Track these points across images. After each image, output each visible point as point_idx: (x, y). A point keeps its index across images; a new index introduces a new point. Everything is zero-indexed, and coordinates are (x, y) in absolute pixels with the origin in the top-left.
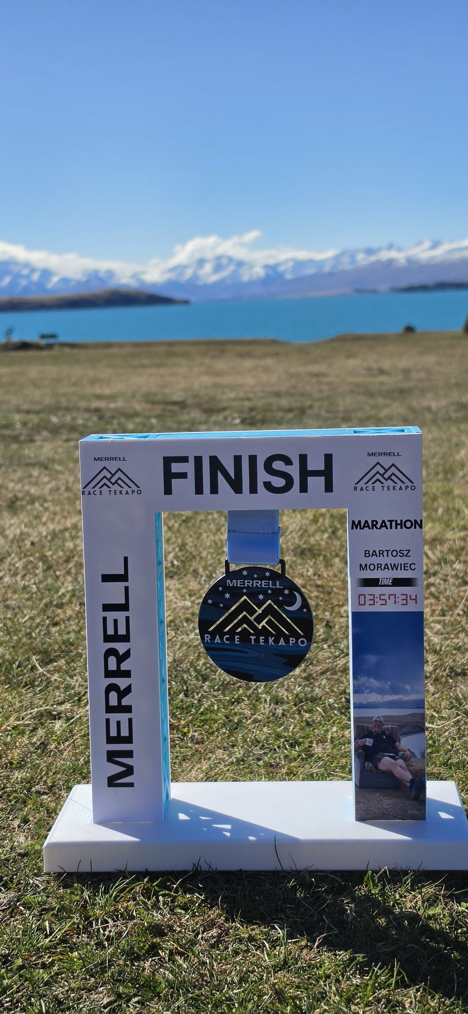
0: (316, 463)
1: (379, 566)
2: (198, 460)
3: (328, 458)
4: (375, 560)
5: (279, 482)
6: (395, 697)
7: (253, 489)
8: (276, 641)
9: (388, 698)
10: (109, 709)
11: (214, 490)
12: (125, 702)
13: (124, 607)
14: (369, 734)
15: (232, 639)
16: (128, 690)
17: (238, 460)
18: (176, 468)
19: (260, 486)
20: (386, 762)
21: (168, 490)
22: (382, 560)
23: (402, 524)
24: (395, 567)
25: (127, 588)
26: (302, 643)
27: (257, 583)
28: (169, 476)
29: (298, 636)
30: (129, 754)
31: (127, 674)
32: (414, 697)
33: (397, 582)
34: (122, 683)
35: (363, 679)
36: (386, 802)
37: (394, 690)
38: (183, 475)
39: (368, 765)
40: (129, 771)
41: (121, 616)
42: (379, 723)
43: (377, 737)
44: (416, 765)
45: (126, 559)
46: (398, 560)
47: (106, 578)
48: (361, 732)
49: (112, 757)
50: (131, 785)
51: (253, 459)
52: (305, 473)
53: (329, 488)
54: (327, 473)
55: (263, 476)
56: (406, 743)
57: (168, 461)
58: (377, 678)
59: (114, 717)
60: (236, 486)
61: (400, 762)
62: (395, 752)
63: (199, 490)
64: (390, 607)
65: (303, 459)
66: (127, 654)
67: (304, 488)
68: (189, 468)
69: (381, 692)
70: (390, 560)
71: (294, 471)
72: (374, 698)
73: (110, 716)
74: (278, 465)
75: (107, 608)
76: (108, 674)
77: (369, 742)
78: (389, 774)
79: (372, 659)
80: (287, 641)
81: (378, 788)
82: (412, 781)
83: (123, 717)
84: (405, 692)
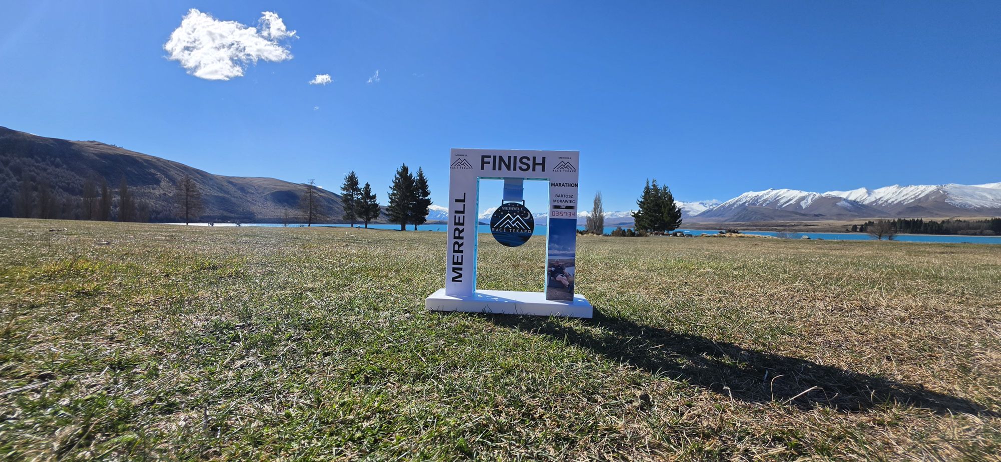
0: (539, 160)
1: (561, 201)
2: (495, 157)
3: (544, 159)
4: (559, 198)
5: (525, 167)
6: (564, 252)
7: (515, 169)
8: (520, 231)
9: (561, 252)
10: (455, 251)
11: (500, 169)
12: (461, 249)
13: (463, 212)
14: (553, 266)
15: (503, 230)
16: (462, 244)
17: (509, 158)
18: (486, 160)
19: (517, 168)
20: (559, 277)
21: (482, 168)
22: (562, 199)
23: (570, 185)
24: (567, 201)
25: (464, 205)
26: (529, 232)
27: (513, 209)
28: (483, 163)
29: (528, 229)
30: (461, 269)
31: (462, 238)
32: (571, 252)
33: (568, 207)
34: (460, 241)
35: (552, 244)
36: (558, 293)
37: (564, 249)
38: (489, 163)
39: (552, 278)
40: (460, 276)
41: (461, 215)
42: (557, 262)
43: (556, 267)
44: (571, 279)
45: (465, 194)
46: (569, 199)
47: (457, 201)
48: (550, 265)
49: (454, 270)
50: (461, 281)
51: (515, 158)
52: (535, 164)
53: (543, 170)
54: (543, 164)
55: (518, 164)
56: (567, 270)
57: (483, 157)
58: (558, 244)
59: (456, 254)
60: (508, 168)
61: (565, 277)
62: (563, 274)
63: (494, 169)
64: (564, 217)
65: (534, 158)
66: (463, 230)
67: (534, 170)
68: (491, 160)
69: (559, 250)
70: (565, 199)
71: (531, 163)
72: (556, 252)
73: (454, 254)
74: (525, 160)
75: (457, 212)
76: (455, 238)
77: (553, 269)
78: (560, 282)
79: (556, 236)
80: (523, 231)
81: (556, 287)
82: (569, 285)
83: (460, 255)
84: (568, 250)
